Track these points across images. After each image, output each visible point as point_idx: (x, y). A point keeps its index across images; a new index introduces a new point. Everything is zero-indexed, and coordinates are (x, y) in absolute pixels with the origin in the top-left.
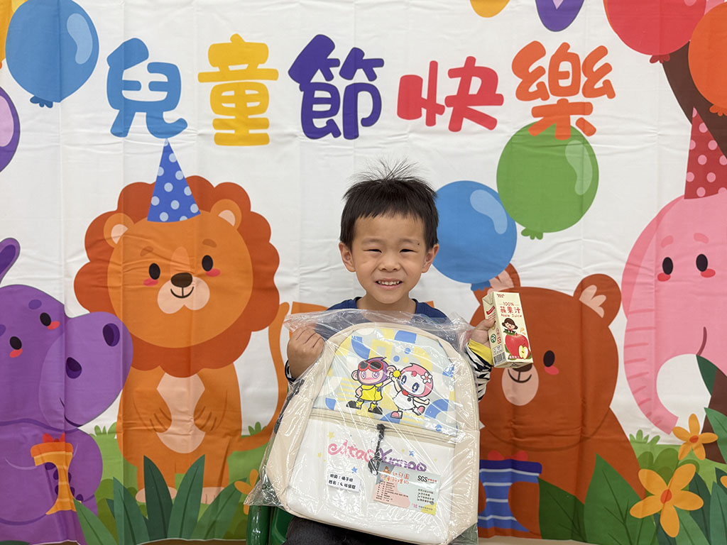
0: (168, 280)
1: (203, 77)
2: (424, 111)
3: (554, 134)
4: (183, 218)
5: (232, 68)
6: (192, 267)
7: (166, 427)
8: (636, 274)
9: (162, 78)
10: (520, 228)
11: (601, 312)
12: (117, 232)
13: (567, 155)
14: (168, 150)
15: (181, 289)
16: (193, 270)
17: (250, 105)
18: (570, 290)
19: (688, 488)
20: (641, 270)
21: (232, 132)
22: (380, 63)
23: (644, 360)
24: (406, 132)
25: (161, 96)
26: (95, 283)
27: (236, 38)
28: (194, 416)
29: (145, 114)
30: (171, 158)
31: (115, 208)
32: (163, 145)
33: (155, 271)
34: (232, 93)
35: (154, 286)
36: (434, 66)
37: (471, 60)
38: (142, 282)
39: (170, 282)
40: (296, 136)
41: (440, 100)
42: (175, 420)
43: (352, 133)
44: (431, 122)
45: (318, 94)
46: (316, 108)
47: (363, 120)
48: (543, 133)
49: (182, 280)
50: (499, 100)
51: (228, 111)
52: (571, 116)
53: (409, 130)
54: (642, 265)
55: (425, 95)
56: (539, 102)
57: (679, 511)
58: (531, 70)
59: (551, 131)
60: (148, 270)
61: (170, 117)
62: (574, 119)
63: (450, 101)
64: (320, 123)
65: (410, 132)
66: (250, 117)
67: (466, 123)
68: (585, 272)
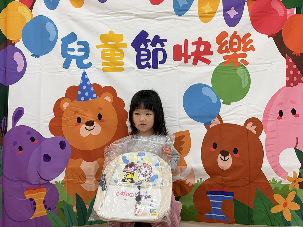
0: (84, 124)
1: (98, 47)
2: (183, 58)
3: (232, 65)
4: (90, 99)
5: (109, 43)
6: (94, 118)
7: (84, 182)
8: (268, 117)
9: (82, 47)
10: (222, 101)
11: (255, 132)
12: (65, 105)
13: (238, 73)
14: (84, 74)
15: (89, 127)
16: (94, 120)
17: (116, 57)
18: (242, 124)
19: (293, 201)
20: (270, 115)
21: (109, 67)
22: (166, 40)
23: (273, 150)
24: (176, 66)
25: (82, 54)
26: (57, 125)
27: (111, 32)
28: (96, 177)
29: (76, 60)
30: (86, 77)
31: (64, 96)
32: (83, 72)
33: (79, 120)
34: (109, 52)
35: (79, 126)
36: (186, 41)
37: (200, 39)
38: (74, 125)
39: (85, 124)
40: (134, 68)
41: (189, 53)
42: (88, 179)
43: (155, 67)
44: (186, 62)
45: (142, 52)
46: (142, 58)
47: (160, 61)
48: (228, 65)
49: (90, 123)
50: (211, 53)
51: (108, 59)
52: (238, 59)
53: (177, 65)
54: (270, 113)
55: (183, 52)
56: (226, 54)
57: (291, 210)
58: (223, 42)
59: (231, 64)
60: (76, 120)
61: (85, 62)
62: (239, 60)
63: (193, 54)
64: (143, 63)
65: (178, 66)
66: (116, 61)
67: (199, 62)
68: (248, 117)
